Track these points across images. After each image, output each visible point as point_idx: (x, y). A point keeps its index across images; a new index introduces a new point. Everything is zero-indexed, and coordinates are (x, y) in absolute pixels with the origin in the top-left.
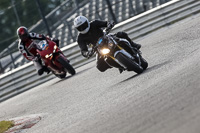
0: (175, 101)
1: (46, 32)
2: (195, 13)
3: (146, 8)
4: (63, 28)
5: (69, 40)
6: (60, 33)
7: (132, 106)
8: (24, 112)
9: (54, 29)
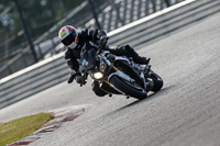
5: (116, 24)
6: (107, 16)
8: (66, 103)
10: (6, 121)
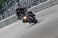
0: (39, 34)
1: (2, 14)
2: (45, 8)
3: (30, 7)
4: (6, 13)
5: (8, 16)
6: (6, 14)
7: (26, 35)
9: (4, 13)
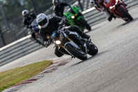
10: (22, 66)
